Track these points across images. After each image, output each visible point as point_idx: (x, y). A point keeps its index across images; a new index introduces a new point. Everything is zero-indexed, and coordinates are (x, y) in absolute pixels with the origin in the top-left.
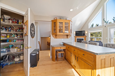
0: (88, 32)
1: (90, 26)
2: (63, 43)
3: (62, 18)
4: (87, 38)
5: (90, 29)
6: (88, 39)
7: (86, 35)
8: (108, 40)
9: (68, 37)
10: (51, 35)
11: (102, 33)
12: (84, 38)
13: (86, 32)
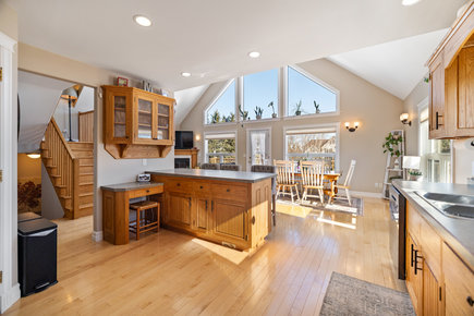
0: (202, 136)
1: (208, 118)
2: (148, 175)
3: (146, 84)
4: (199, 155)
5: (209, 129)
6: (203, 160)
7: (196, 145)
8: (248, 160)
9: (164, 153)
10: (100, 146)
11: (236, 142)
12: (190, 157)
13: (198, 138)
